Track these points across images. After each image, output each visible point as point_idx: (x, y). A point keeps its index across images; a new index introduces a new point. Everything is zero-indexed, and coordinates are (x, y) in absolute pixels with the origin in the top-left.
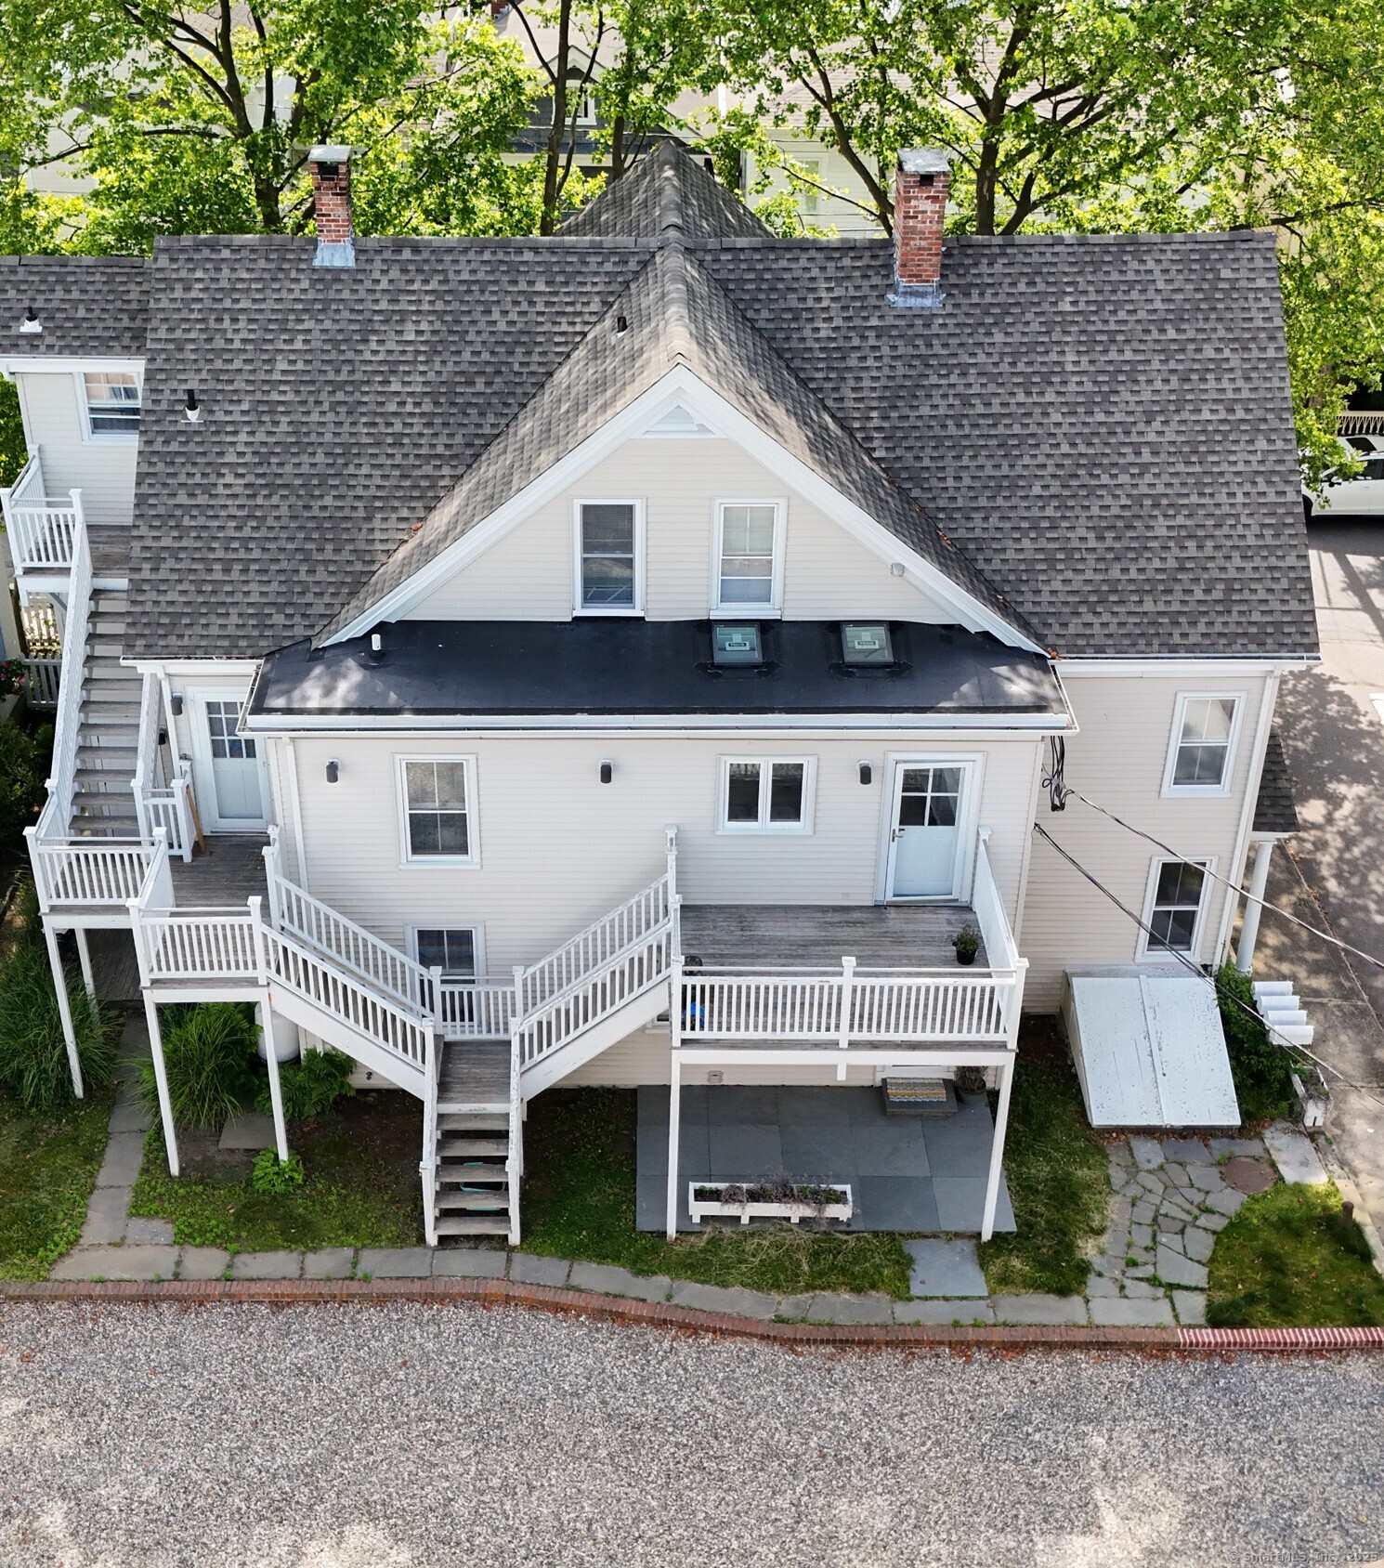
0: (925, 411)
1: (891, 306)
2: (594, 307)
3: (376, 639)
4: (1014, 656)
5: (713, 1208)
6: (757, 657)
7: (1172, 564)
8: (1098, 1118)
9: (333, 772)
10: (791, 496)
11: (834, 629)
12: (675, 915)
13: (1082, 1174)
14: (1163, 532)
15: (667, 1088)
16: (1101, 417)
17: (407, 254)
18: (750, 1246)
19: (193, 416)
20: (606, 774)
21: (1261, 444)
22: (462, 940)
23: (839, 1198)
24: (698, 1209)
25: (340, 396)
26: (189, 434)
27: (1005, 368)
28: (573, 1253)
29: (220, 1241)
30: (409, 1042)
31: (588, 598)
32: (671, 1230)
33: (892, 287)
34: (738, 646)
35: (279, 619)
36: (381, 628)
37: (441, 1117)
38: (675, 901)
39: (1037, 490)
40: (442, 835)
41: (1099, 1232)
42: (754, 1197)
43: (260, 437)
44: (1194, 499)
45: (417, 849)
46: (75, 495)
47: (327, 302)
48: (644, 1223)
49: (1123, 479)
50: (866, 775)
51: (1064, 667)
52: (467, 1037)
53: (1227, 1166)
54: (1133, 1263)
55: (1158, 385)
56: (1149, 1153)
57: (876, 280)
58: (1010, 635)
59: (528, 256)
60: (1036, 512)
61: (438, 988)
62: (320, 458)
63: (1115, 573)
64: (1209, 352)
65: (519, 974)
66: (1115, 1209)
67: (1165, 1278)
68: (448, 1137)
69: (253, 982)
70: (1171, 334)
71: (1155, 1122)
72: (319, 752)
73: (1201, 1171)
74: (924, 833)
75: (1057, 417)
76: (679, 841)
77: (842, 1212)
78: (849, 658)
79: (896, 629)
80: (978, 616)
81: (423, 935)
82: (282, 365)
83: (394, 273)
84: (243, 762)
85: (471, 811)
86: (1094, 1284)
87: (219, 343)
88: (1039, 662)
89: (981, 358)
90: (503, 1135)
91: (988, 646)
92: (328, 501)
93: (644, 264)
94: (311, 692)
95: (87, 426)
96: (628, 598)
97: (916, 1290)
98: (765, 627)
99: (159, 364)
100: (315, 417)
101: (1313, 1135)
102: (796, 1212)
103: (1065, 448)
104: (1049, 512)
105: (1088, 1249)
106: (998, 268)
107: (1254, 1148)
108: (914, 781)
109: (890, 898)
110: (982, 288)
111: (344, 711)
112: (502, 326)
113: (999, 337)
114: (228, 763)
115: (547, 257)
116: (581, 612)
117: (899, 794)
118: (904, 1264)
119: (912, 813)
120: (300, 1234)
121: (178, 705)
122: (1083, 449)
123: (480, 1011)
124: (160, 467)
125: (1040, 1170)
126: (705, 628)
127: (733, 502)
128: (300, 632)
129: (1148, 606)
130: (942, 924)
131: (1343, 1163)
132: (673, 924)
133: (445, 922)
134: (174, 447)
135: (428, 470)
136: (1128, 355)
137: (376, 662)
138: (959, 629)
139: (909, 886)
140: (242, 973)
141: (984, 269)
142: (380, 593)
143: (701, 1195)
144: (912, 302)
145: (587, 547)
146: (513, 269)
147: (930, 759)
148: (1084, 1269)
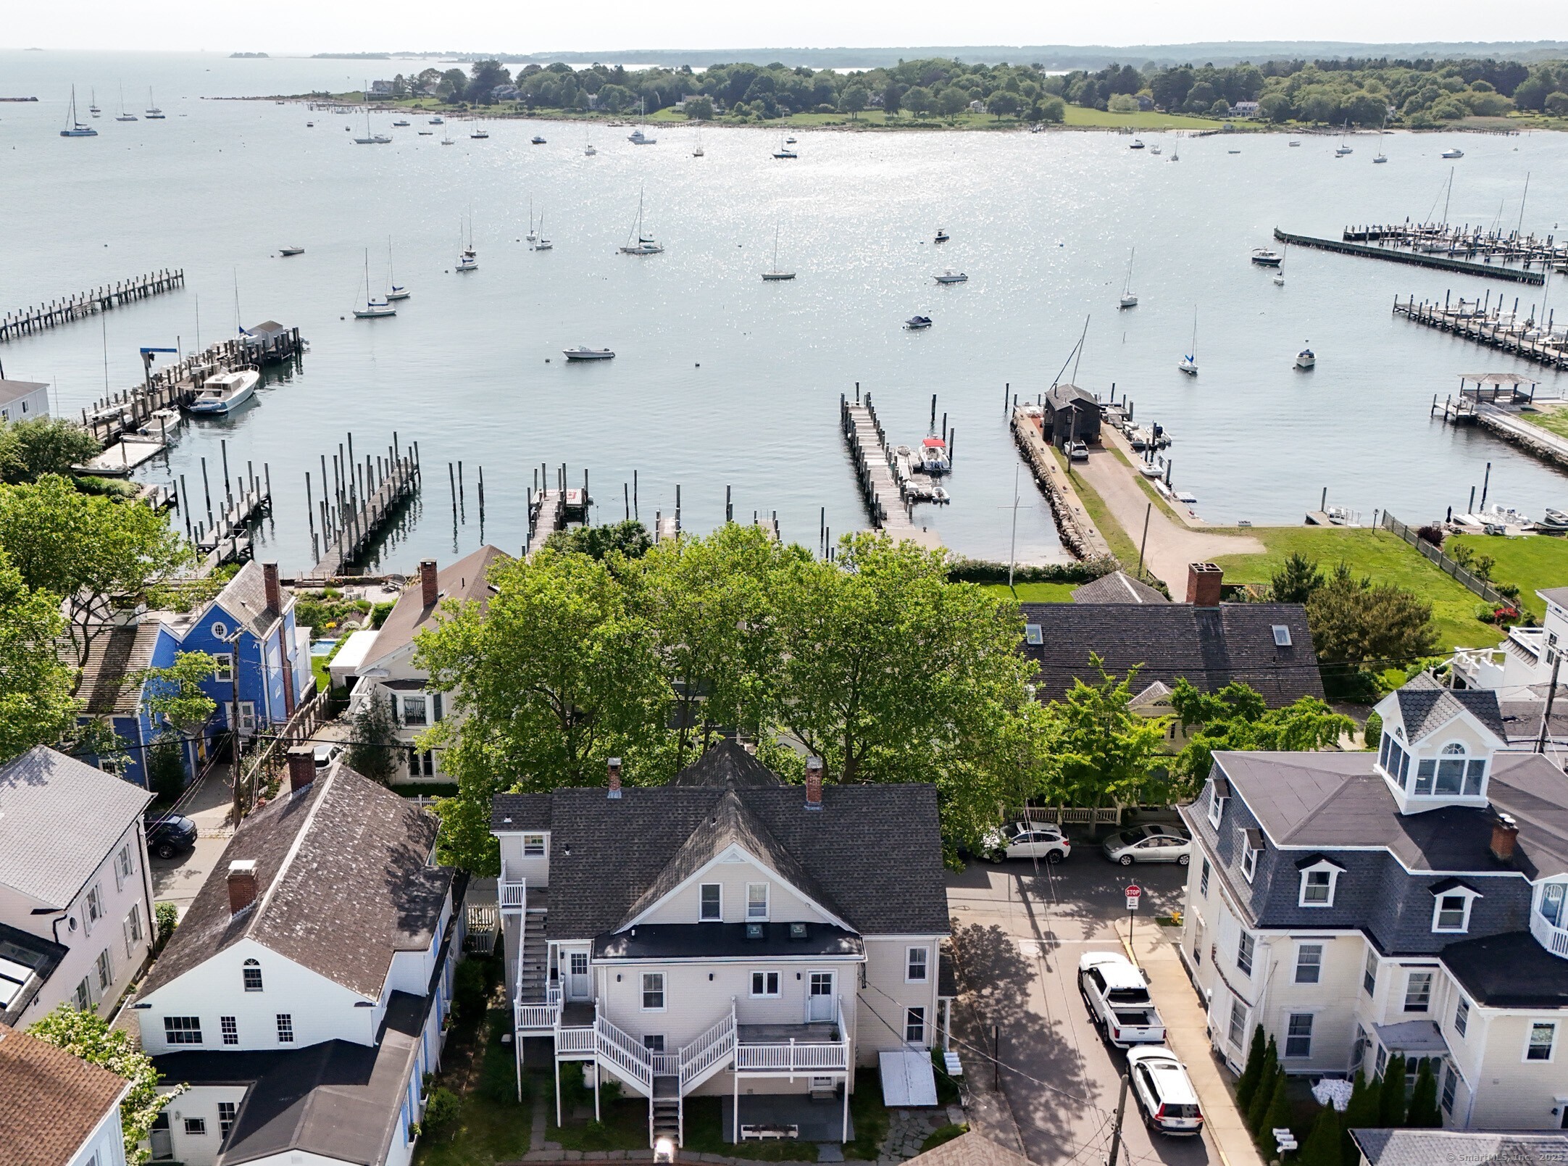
0: (818, 847)
1: (805, 810)
2: (704, 811)
3: (633, 931)
4: (849, 934)
5: (750, 1134)
6: (762, 936)
7: (901, 901)
8: (887, 1103)
9: (619, 978)
10: (772, 882)
11: (787, 925)
12: (735, 1027)
13: (880, 1122)
14: (898, 890)
15: (733, 1096)
16: (877, 849)
17: (639, 794)
18: (763, 1147)
19: (567, 853)
20: (711, 977)
21: (931, 859)
22: (660, 1038)
23: (794, 1129)
24: (745, 1134)
25: (618, 845)
26: (566, 859)
27: (844, 832)
28: (702, 1151)
29: (577, 1148)
30: (643, 1074)
31: (704, 916)
32: (735, 1141)
33: (806, 803)
34: (755, 932)
35: (599, 924)
36: (634, 927)
37: (654, 1103)
38: (735, 1021)
39: (856, 875)
40: (654, 1001)
41: (885, 1140)
42: (764, 1129)
43: (590, 860)
44: (909, 878)
45: (646, 1005)
46: (524, 879)
47: (612, 811)
48: (726, 1140)
49: (885, 871)
50: (799, 976)
51: (866, 938)
52: (662, 1075)
53: (932, 1120)
54: (895, 1150)
55: (896, 838)
56: (905, 1115)
57: (800, 801)
58: (846, 927)
59: (681, 793)
60: (855, 883)
61: (652, 1057)
62: (611, 867)
63: (882, 905)
64: (913, 826)
65: (680, 1050)
66: (890, 1134)
67: (904, 1154)
68: (656, 1110)
69: (593, 1053)
70: (901, 819)
71: (908, 1104)
72: (615, 971)
73: (923, 1121)
74: (821, 997)
75: (862, 849)
76: (736, 1001)
77: (794, 1134)
78: (792, 936)
79: (809, 925)
80: (835, 921)
81: (646, 1037)
82: (597, 834)
83: (635, 800)
84: (582, 975)
85: (665, 991)
86: (880, 1157)
87: (575, 827)
88: (856, 936)
89: (836, 828)
90: (676, 1109)
91: (840, 932)
92: (614, 882)
93: (721, 796)
94: (610, 951)
95: (523, 852)
96: (717, 915)
97: (819, 1159)
98: (764, 924)
99: (556, 835)
100: (609, 852)
101: (964, 1109)
102: (778, 1135)
103: (865, 860)
104: (860, 883)
105: (880, 1146)
106: (842, 796)
107: (941, 1113)
108: (815, 978)
109: (809, 1021)
110: (837, 803)
111: (622, 957)
112: (672, 818)
113: (842, 821)
114: (577, 975)
115: (687, 793)
116: (701, 920)
117: (810, 983)
118: (817, 1152)
119: (815, 990)
120: (606, 1145)
121: (562, 955)
122: (871, 861)
123: (666, 1067)
124: (557, 872)
125: (865, 1121)
126: (743, 925)
127: (752, 884)
128: (606, 929)
129: (893, 916)
130: (827, 1030)
131: (973, 1118)
132: (734, 1030)
133: (654, 1032)
134: (561, 864)
135: (648, 870)
136: (886, 827)
137: (632, 940)
138: (830, 924)
139: (817, 1016)
140: (589, 1049)
141: (837, 796)
142: (634, 915)
143: (745, 1129)
144: (813, 808)
145: (703, 899)
146: (676, 797)
147: (821, 971)
148: (878, 1152)
